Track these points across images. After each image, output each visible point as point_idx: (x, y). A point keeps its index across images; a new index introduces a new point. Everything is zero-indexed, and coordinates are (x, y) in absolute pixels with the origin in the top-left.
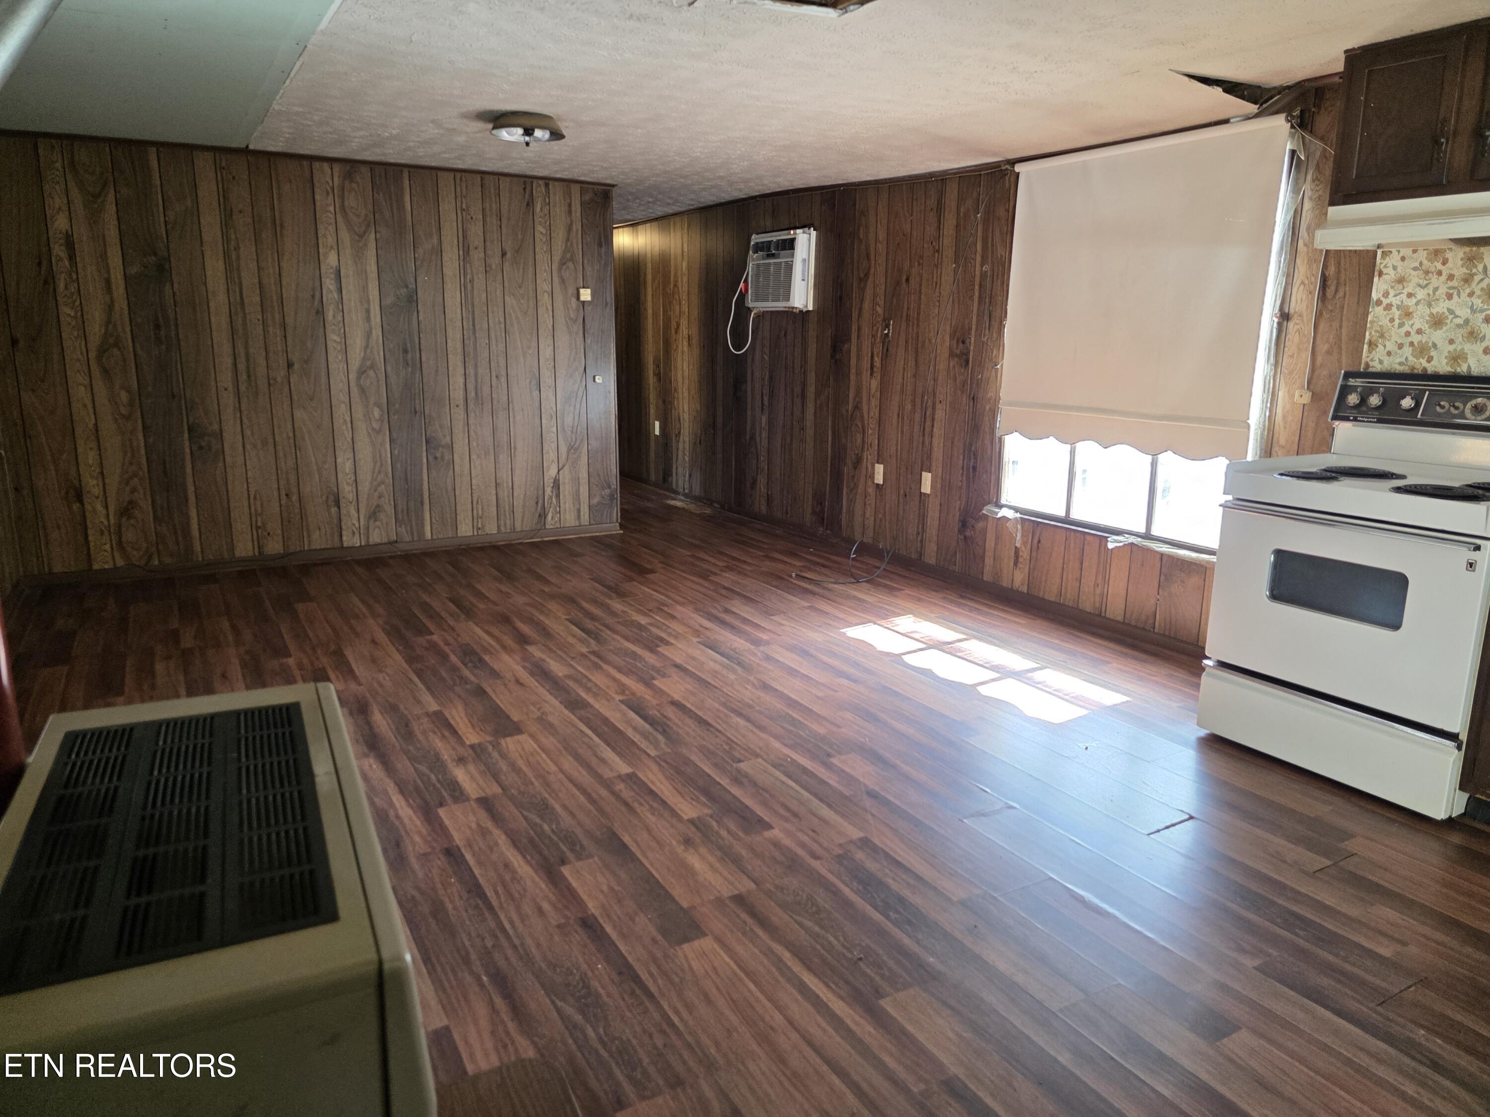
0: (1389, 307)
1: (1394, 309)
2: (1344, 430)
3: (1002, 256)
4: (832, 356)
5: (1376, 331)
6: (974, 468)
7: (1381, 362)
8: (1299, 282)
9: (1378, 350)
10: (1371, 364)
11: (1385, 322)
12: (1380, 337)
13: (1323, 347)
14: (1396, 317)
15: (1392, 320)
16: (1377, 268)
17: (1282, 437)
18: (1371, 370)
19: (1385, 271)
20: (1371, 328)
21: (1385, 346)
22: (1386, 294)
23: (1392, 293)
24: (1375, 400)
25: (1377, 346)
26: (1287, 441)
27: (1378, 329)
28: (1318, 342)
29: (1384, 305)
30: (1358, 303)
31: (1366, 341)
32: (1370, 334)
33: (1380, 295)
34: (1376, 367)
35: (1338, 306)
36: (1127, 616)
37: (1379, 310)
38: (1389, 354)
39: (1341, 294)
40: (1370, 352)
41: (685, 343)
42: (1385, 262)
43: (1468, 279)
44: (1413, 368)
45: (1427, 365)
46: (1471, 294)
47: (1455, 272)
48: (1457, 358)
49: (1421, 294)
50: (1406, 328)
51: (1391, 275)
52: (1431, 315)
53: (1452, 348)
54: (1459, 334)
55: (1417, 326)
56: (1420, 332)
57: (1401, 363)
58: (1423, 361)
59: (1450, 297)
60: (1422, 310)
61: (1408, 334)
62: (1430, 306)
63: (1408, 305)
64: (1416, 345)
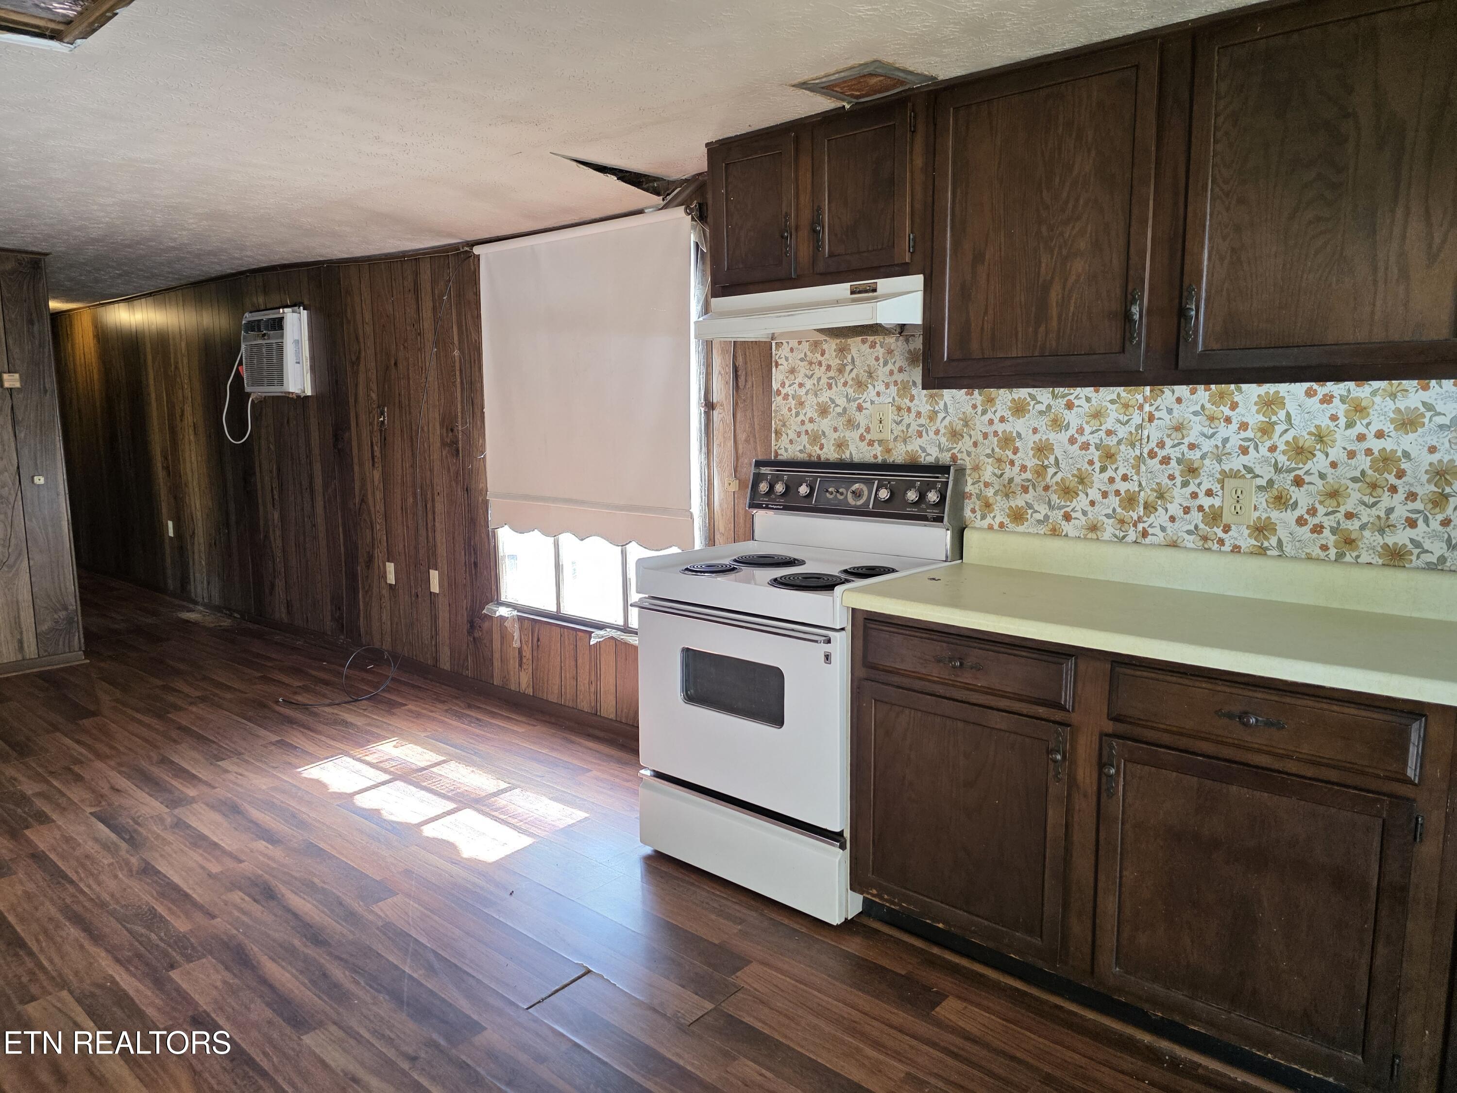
0: (786, 397)
1: (790, 398)
3: (476, 341)
4: (335, 446)
5: (779, 420)
6: (475, 564)
7: (786, 450)
8: (717, 372)
9: (782, 438)
10: (779, 452)
11: (785, 411)
13: (742, 437)
14: (793, 407)
15: (790, 409)
16: (774, 360)
17: (721, 525)
18: (780, 458)
19: (780, 362)
20: (775, 417)
21: (787, 435)
22: (783, 385)
23: (787, 383)
24: (780, 488)
26: (725, 529)
27: (781, 418)
28: (738, 431)
29: (782, 394)
30: (763, 393)
31: (773, 429)
32: (775, 423)
33: (779, 386)
34: (784, 456)
35: (749, 395)
36: (619, 713)
37: (779, 399)
38: (791, 442)
39: (749, 384)
40: (777, 440)
41: (191, 431)
42: (779, 353)
43: (841, 370)
44: (810, 455)
45: (819, 452)
46: (845, 384)
47: (831, 363)
48: (841, 445)
49: (809, 384)
50: (801, 417)
51: (784, 366)
52: (818, 404)
53: (836, 435)
54: (840, 422)
55: (809, 415)
56: (811, 420)
57: (801, 451)
58: (817, 448)
59: (830, 387)
60: (811, 400)
61: (803, 423)
62: (816, 395)
63: (800, 395)
64: (810, 433)
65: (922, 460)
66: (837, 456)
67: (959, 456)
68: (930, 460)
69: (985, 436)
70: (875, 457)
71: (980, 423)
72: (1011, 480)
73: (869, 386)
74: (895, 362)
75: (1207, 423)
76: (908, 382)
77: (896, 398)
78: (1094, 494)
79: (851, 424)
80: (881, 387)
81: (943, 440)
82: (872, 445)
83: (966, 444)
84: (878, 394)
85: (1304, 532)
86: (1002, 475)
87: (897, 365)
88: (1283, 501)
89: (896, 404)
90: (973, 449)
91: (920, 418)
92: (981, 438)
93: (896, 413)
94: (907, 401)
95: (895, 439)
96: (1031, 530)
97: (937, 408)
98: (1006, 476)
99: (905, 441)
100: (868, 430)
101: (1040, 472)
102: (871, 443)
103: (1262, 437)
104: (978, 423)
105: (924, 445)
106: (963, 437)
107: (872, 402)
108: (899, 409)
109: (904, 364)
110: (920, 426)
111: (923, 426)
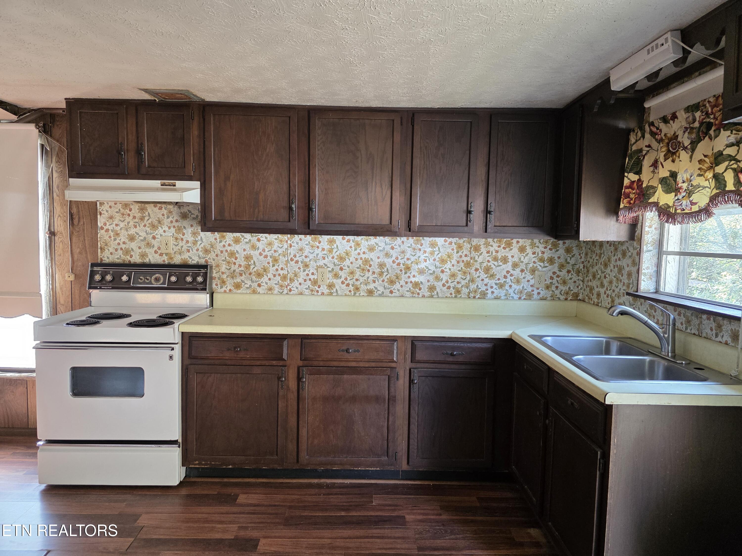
0: (107, 230)
1: (110, 231)
2: (95, 293)
5: (103, 242)
7: (108, 258)
8: (57, 215)
9: (105, 252)
10: (103, 259)
11: (107, 238)
12: (105, 246)
13: (77, 251)
14: (112, 236)
15: (110, 237)
16: (98, 211)
17: (62, 299)
18: (103, 262)
19: (102, 212)
20: (100, 241)
21: (109, 250)
22: (105, 224)
23: (108, 224)
24: (109, 278)
25: (105, 250)
26: (65, 301)
27: (104, 241)
28: (74, 247)
29: (105, 229)
30: (92, 228)
31: (99, 247)
32: (100, 244)
33: (102, 225)
34: (106, 260)
35: (81, 229)
37: (103, 232)
38: (111, 254)
39: (81, 223)
40: (102, 253)
42: (102, 208)
43: (142, 219)
44: (124, 261)
45: (130, 259)
46: (145, 226)
47: (136, 215)
48: (143, 255)
49: (122, 225)
50: (118, 241)
51: (105, 215)
52: (128, 235)
53: (140, 251)
54: (143, 244)
55: (123, 240)
56: (124, 243)
57: (118, 258)
58: (128, 257)
59: (135, 227)
60: (123, 232)
61: (119, 244)
62: (127, 231)
63: (116, 230)
64: (124, 249)
65: (190, 262)
66: (141, 261)
67: (209, 261)
68: (194, 262)
69: (222, 252)
70: (164, 261)
71: (219, 247)
72: (234, 271)
73: (159, 227)
74: (173, 217)
75: (311, 248)
76: (181, 227)
77: (175, 234)
78: (270, 275)
79: (149, 245)
80: (166, 229)
81: (201, 254)
82: (162, 256)
83: (212, 255)
84: (164, 231)
85: (344, 286)
86: (230, 269)
87: (175, 219)
88: (337, 276)
89: (175, 236)
90: (216, 258)
91: (188, 243)
92: (219, 253)
93: (175, 241)
94: (181, 235)
95: (175, 253)
96: (244, 292)
97: (197, 239)
98: (232, 269)
99: (180, 254)
100: (159, 248)
101: (248, 267)
102: (161, 255)
103: (329, 253)
104: (218, 246)
105: (191, 256)
106: (211, 252)
107: (161, 235)
108: (177, 239)
109: (179, 218)
110: (188, 247)
111: (190, 247)
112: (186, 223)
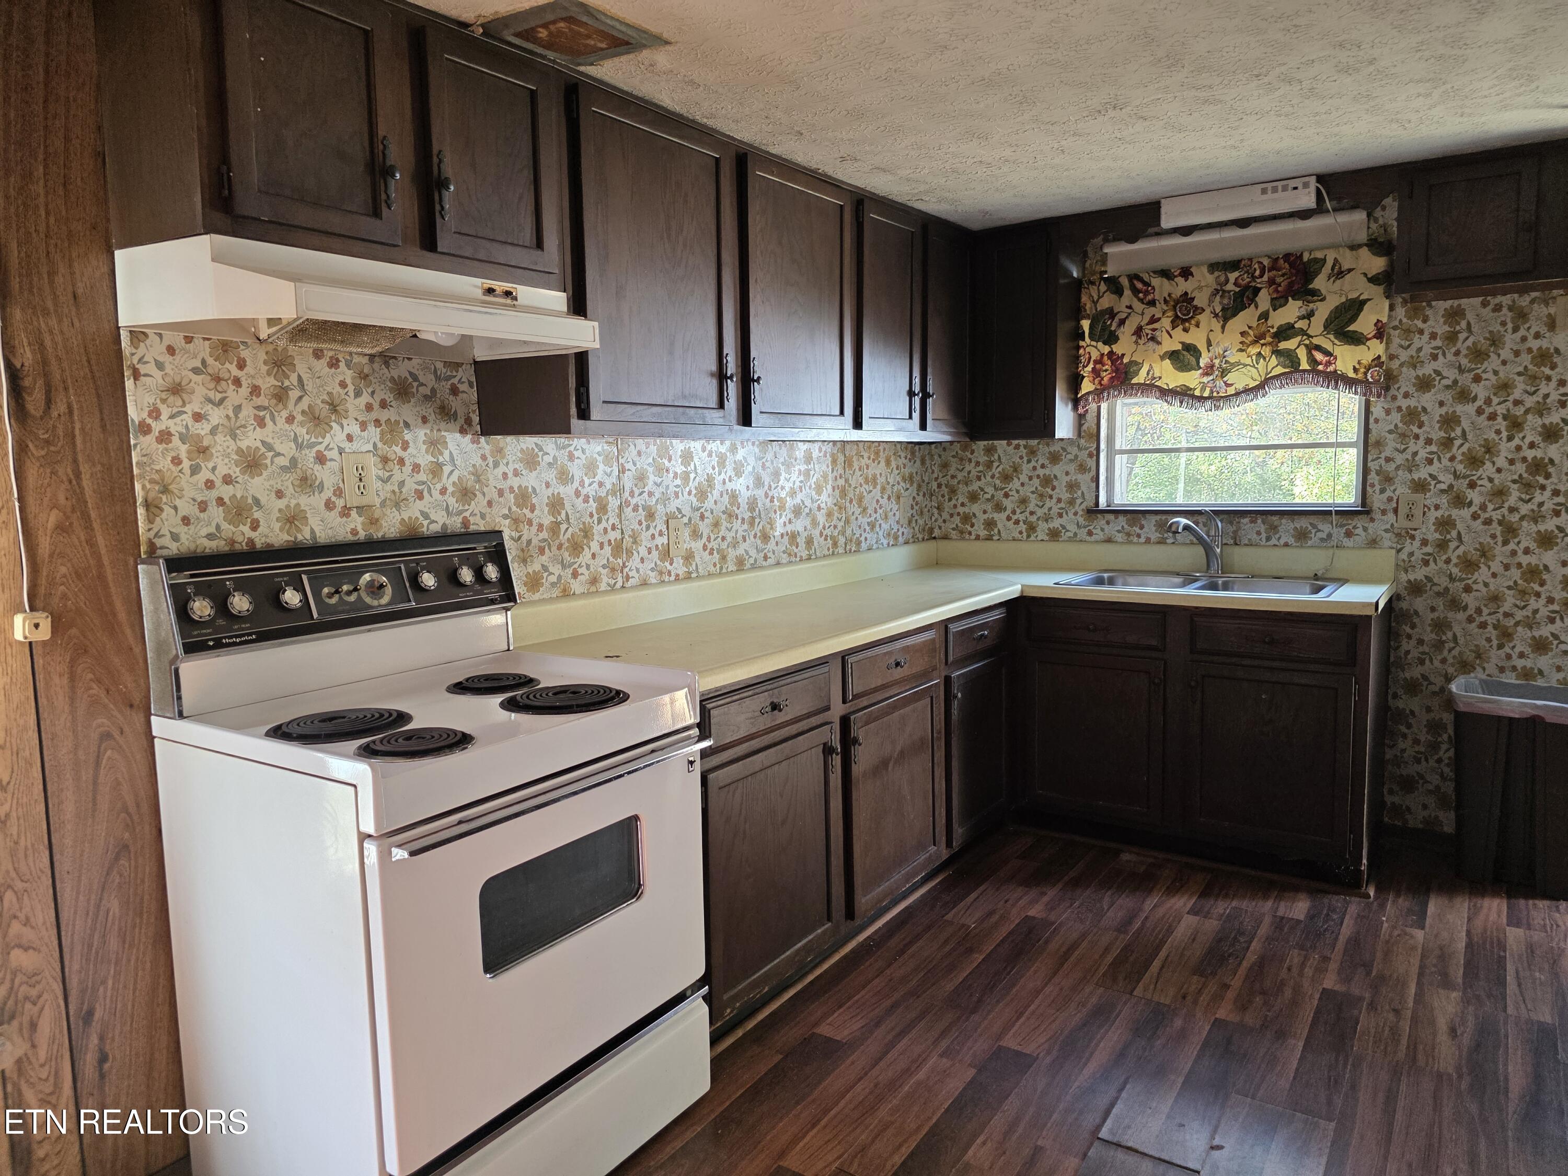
0: (165, 437)
1: (176, 440)
5: (152, 481)
7: (175, 537)
9: (164, 515)
10: (159, 542)
11: (164, 464)
12: (162, 493)
14: (183, 456)
15: (176, 461)
16: (126, 364)
19: (143, 369)
20: (142, 475)
21: (175, 508)
22: (155, 413)
23: (165, 412)
24: (240, 603)
25: (162, 510)
26: (7, 732)
27: (156, 477)
28: (33, 507)
29: (156, 433)
30: (103, 427)
31: (139, 500)
32: (144, 487)
33: (145, 415)
34: (169, 547)
35: (59, 432)
37: (148, 442)
38: (186, 521)
39: (59, 408)
40: (150, 521)
42: (139, 354)
43: (280, 396)
44: (233, 542)
45: (253, 535)
46: (290, 419)
47: (259, 382)
48: (292, 519)
49: (216, 416)
50: (205, 475)
51: (155, 379)
52: (239, 451)
53: (281, 504)
54: (288, 482)
55: (222, 470)
56: (228, 480)
57: (210, 537)
58: (246, 529)
59: (261, 423)
60: (222, 443)
61: (210, 485)
62: (234, 437)
63: (198, 435)
64: (228, 502)
65: (425, 529)
66: (286, 537)
67: (472, 519)
68: (436, 528)
69: (501, 493)
70: (354, 532)
71: (494, 477)
72: (529, 542)
73: (333, 424)
74: (373, 393)
75: (657, 473)
76: (397, 422)
77: (380, 445)
78: (594, 546)
79: (307, 483)
80: (355, 429)
81: (452, 501)
82: (348, 515)
83: (478, 504)
84: (350, 438)
85: (706, 555)
86: (520, 538)
87: (378, 398)
88: (696, 533)
89: (380, 453)
90: (489, 510)
91: (418, 472)
92: (495, 496)
93: (380, 466)
94: (398, 449)
95: (383, 504)
96: (545, 596)
97: (441, 460)
98: (524, 538)
99: (397, 505)
100: (339, 492)
101: (555, 529)
102: (345, 512)
103: (684, 483)
104: (491, 478)
105: (426, 510)
106: (475, 495)
107: (341, 451)
108: (385, 460)
109: (389, 397)
110: (418, 483)
111: (424, 483)
112: (408, 411)
